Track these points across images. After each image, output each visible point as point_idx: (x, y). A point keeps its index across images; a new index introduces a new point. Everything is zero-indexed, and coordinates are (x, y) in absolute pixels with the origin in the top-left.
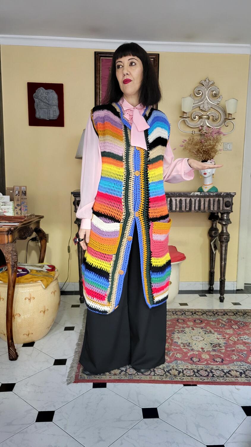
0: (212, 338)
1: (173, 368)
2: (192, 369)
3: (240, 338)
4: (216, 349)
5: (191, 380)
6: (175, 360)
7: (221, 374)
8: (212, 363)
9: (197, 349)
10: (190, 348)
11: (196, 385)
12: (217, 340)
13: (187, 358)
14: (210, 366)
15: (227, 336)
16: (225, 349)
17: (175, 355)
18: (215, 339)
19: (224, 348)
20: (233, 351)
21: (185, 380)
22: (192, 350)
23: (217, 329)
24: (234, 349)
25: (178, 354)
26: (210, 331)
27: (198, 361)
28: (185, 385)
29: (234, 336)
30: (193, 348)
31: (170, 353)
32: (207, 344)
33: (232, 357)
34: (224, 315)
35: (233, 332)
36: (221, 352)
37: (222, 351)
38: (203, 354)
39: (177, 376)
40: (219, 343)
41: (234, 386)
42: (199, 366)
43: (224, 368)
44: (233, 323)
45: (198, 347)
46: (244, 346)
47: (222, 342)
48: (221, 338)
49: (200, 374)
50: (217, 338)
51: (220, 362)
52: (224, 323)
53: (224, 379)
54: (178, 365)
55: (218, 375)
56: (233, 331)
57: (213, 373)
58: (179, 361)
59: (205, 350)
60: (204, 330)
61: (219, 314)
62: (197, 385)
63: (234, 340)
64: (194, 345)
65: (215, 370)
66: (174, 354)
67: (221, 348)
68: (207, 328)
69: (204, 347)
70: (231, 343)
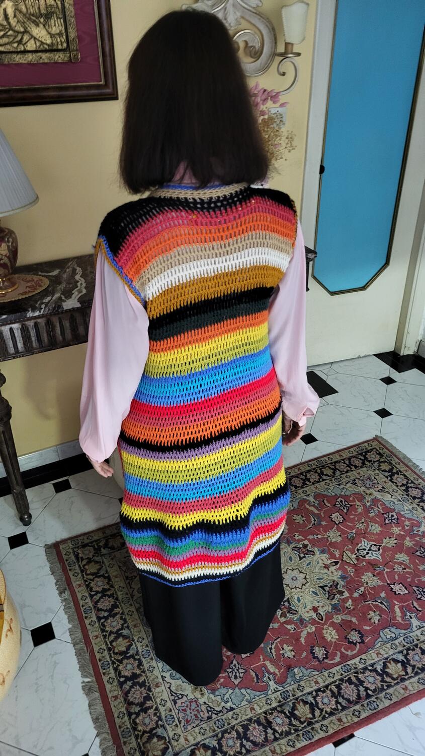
0: (317, 570)
1: (297, 699)
2: (327, 687)
3: (358, 550)
4: (337, 602)
5: (341, 727)
6: (289, 669)
7: (377, 682)
8: (350, 653)
9: (307, 615)
10: (295, 617)
11: (352, 736)
12: (326, 571)
13: (305, 654)
14: (349, 663)
15: (337, 554)
16: (351, 597)
17: (281, 652)
18: (322, 571)
19: (348, 595)
20: (363, 595)
21: (331, 731)
22: (301, 620)
23: (312, 537)
24: (362, 589)
25: (285, 646)
26: (305, 546)
27: (327, 658)
28: (336, 744)
29: (347, 550)
30: (301, 616)
31: (271, 649)
32: (318, 592)
33: (370, 619)
34: (304, 484)
35: (340, 536)
36: (347, 608)
37: (347, 605)
38: (323, 629)
39: (313, 721)
40: (334, 581)
41: (407, 707)
42: (334, 670)
43: (373, 661)
44: (329, 505)
45: (305, 607)
46: (374, 576)
47: (335, 574)
48: (329, 562)
49: (345, 696)
50: (325, 567)
51: (359, 643)
52: (316, 511)
53: (388, 696)
54: (301, 683)
55: (374, 688)
56: (339, 533)
57: (365, 685)
58: (296, 670)
59: (322, 614)
60: (293, 545)
61: (298, 485)
62: (355, 733)
63: (352, 562)
64: (297, 602)
65: (363, 673)
66: (277, 648)
67: (344, 597)
68: (296, 538)
69: (316, 604)
70: (352, 574)
